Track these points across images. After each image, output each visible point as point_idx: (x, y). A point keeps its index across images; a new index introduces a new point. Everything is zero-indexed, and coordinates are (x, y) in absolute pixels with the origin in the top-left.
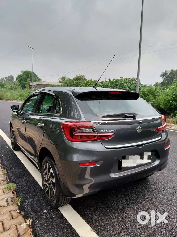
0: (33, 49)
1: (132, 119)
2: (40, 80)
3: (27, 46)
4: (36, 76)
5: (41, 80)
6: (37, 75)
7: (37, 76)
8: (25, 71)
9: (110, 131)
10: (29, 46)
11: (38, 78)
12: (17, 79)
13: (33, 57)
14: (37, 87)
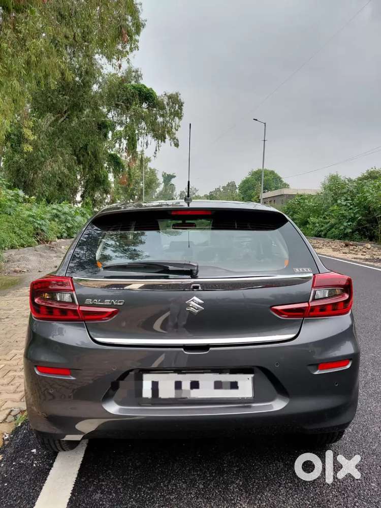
0: (265, 124)
1: (189, 277)
2: (286, 186)
3: (254, 119)
4: (277, 179)
5: (289, 185)
6: (281, 176)
7: (280, 178)
8: (255, 170)
9: (107, 302)
10: (256, 120)
11: (282, 181)
12: (241, 188)
13: (264, 141)
14: (273, 202)
